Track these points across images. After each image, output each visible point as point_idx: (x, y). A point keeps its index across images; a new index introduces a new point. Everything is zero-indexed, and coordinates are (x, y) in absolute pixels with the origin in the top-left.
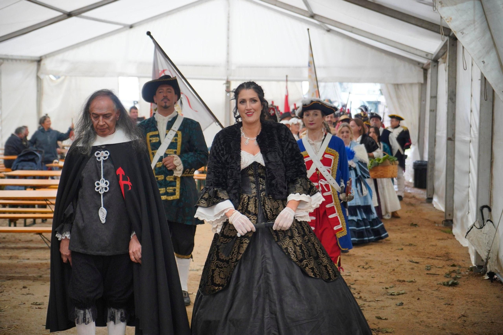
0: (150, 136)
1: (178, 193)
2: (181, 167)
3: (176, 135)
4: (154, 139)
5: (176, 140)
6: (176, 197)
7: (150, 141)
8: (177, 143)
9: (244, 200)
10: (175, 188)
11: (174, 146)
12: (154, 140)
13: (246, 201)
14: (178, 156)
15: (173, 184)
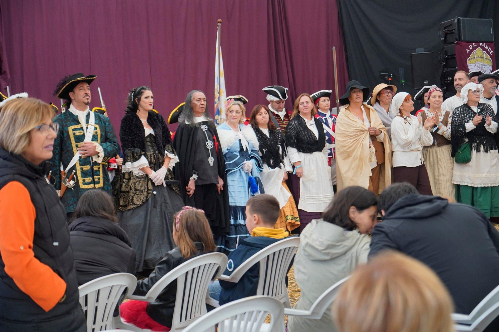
0: (72, 129)
1: (101, 181)
2: (102, 154)
3: (96, 128)
4: (78, 131)
5: (96, 133)
6: (101, 185)
7: (74, 134)
8: (97, 135)
9: (148, 156)
10: (99, 177)
11: (96, 138)
12: (78, 133)
13: (149, 156)
14: (99, 145)
15: (98, 173)
